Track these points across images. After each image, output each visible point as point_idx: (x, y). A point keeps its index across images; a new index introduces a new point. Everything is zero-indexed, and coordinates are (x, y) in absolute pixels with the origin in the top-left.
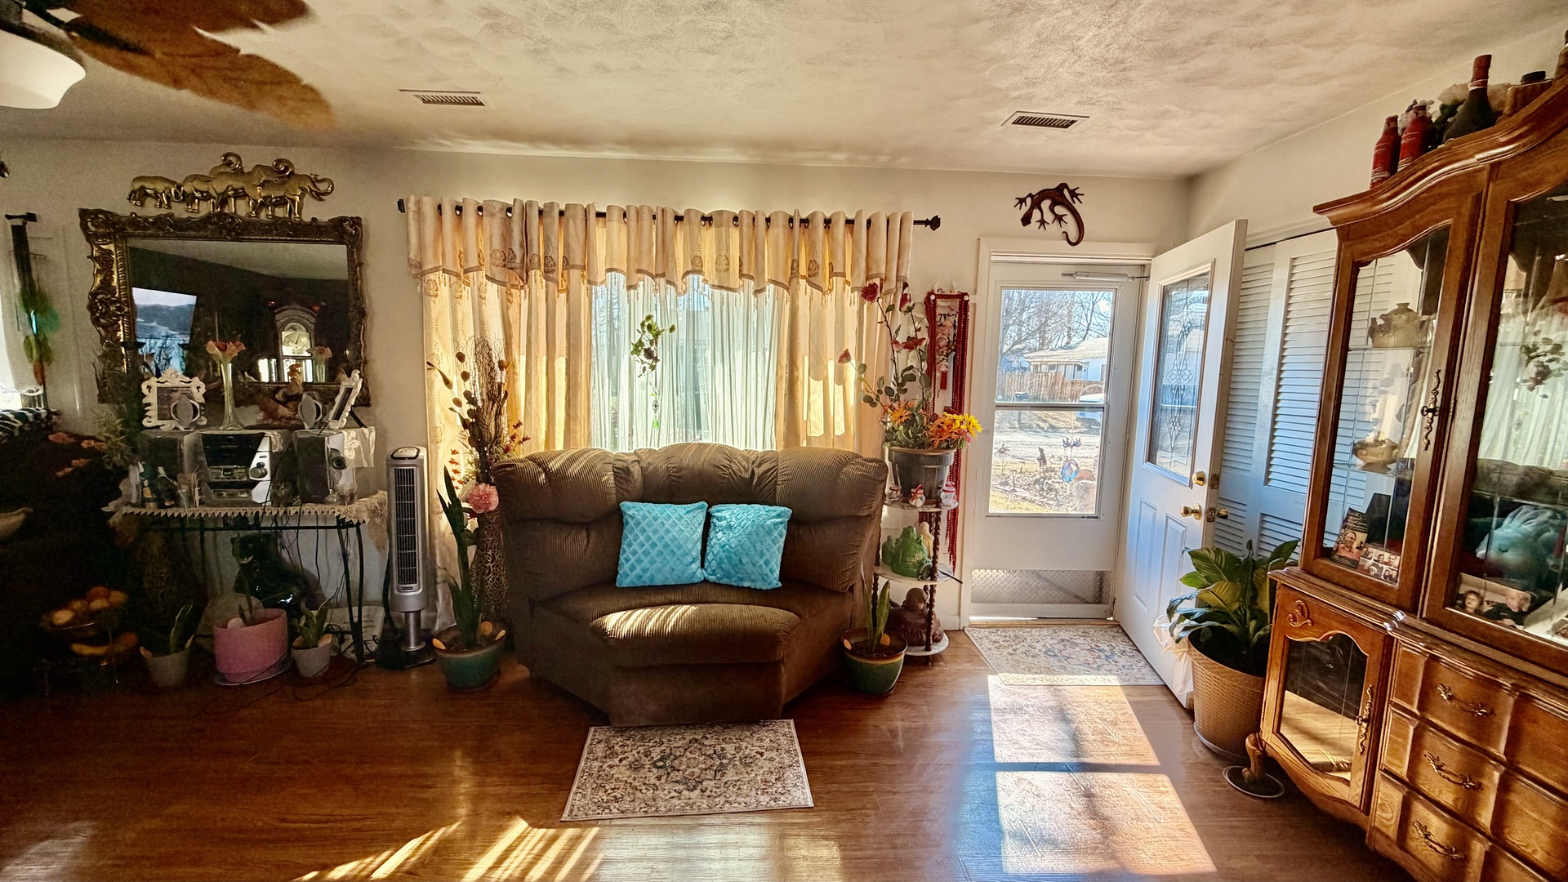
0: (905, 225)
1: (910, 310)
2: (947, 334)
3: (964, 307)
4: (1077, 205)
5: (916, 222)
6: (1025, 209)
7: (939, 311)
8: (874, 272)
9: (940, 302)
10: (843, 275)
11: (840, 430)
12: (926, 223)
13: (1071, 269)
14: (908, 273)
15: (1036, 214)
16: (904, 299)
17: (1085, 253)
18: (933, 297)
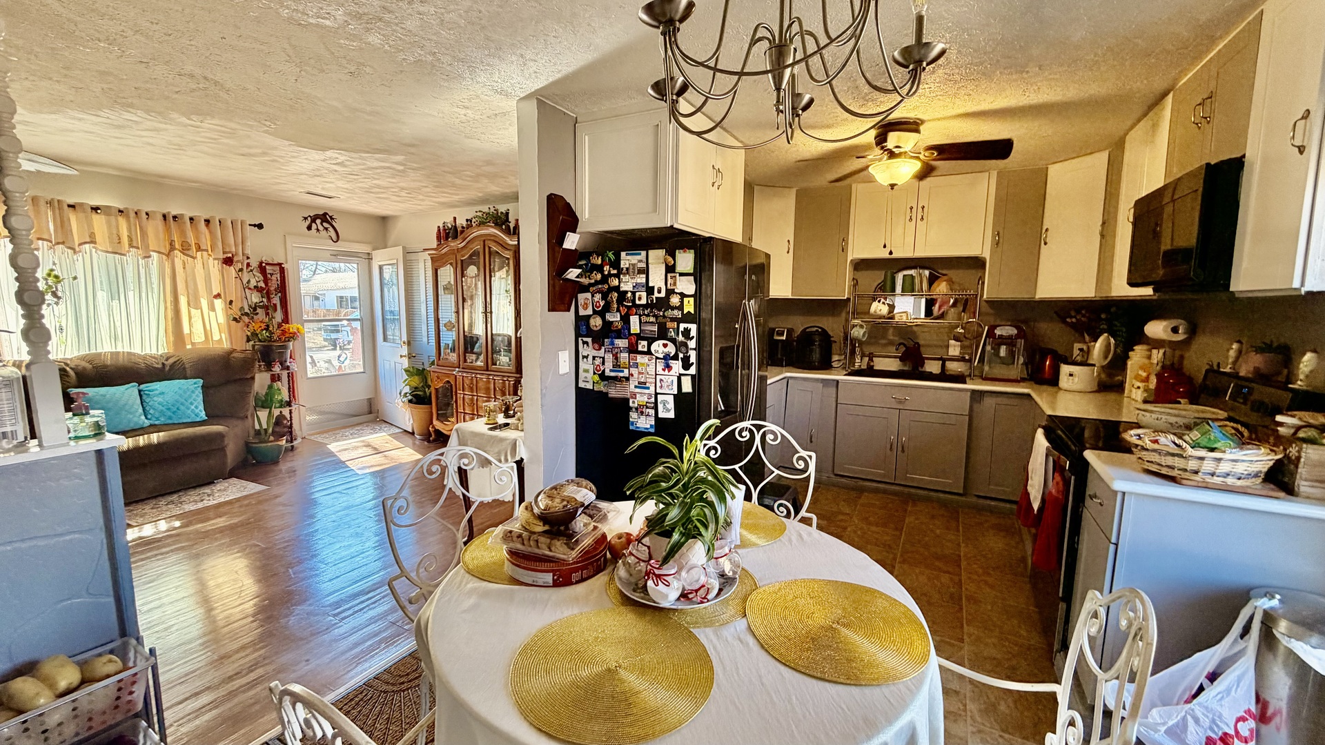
0: (244, 226)
1: (251, 271)
2: (274, 284)
3: (282, 270)
4: (334, 223)
5: (250, 225)
6: (308, 222)
7: (268, 272)
8: (228, 250)
9: (267, 267)
10: (207, 251)
11: (216, 337)
12: (255, 225)
13: (335, 253)
14: (248, 252)
15: (314, 226)
16: (248, 265)
17: (341, 246)
18: (264, 265)
